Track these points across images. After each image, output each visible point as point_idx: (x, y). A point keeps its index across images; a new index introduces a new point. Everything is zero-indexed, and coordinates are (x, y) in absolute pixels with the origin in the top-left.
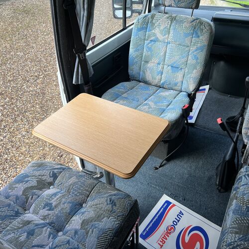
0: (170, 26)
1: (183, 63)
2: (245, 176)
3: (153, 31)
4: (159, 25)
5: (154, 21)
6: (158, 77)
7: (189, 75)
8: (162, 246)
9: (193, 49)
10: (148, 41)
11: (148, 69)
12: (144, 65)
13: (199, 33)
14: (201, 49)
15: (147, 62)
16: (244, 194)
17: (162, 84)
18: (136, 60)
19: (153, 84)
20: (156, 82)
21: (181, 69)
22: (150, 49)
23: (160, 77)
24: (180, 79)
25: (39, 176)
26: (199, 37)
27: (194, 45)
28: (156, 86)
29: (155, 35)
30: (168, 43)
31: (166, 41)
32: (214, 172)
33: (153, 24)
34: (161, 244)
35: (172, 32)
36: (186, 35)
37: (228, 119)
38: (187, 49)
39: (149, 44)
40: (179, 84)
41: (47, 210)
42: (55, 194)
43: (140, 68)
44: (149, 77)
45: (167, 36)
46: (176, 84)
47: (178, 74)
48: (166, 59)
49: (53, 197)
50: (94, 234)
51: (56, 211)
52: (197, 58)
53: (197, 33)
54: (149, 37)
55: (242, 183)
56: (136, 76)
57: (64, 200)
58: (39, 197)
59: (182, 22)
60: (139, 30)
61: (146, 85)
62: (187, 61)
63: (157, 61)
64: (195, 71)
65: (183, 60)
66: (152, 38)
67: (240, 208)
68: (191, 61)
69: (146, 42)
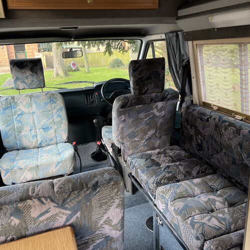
0: (31, 101)
1: (51, 123)
2: (132, 159)
3: (18, 108)
4: (21, 102)
5: (16, 101)
6: (34, 140)
7: (59, 129)
9: (55, 111)
10: (16, 116)
11: (23, 137)
12: (18, 135)
13: (55, 101)
14: (61, 109)
15: (20, 132)
17: (40, 144)
18: (10, 132)
19: (32, 147)
20: (34, 144)
21: (51, 127)
22: (19, 121)
23: (36, 140)
24: (53, 135)
26: (55, 102)
27: (55, 109)
28: (35, 148)
29: (20, 110)
30: (34, 113)
31: (32, 112)
33: (16, 103)
35: (34, 104)
36: (46, 104)
38: (50, 113)
39: (17, 117)
40: (54, 138)
43: (16, 138)
44: (26, 143)
45: (31, 108)
46: (51, 140)
47: (50, 132)
48: (36, 124)
52: (61, 116)
53: (53, 101)
54: (15, 112)
56: (13, 146)
59: (38, 97)
60: (5, 109)
61: (25, 150)
62: (54, 121)
63: (29, 128)
64: (62, 125)
65: (50, 121)
66: (18, 113)
67: (144, 170)
68: (56, 119)
69: (15, 117)
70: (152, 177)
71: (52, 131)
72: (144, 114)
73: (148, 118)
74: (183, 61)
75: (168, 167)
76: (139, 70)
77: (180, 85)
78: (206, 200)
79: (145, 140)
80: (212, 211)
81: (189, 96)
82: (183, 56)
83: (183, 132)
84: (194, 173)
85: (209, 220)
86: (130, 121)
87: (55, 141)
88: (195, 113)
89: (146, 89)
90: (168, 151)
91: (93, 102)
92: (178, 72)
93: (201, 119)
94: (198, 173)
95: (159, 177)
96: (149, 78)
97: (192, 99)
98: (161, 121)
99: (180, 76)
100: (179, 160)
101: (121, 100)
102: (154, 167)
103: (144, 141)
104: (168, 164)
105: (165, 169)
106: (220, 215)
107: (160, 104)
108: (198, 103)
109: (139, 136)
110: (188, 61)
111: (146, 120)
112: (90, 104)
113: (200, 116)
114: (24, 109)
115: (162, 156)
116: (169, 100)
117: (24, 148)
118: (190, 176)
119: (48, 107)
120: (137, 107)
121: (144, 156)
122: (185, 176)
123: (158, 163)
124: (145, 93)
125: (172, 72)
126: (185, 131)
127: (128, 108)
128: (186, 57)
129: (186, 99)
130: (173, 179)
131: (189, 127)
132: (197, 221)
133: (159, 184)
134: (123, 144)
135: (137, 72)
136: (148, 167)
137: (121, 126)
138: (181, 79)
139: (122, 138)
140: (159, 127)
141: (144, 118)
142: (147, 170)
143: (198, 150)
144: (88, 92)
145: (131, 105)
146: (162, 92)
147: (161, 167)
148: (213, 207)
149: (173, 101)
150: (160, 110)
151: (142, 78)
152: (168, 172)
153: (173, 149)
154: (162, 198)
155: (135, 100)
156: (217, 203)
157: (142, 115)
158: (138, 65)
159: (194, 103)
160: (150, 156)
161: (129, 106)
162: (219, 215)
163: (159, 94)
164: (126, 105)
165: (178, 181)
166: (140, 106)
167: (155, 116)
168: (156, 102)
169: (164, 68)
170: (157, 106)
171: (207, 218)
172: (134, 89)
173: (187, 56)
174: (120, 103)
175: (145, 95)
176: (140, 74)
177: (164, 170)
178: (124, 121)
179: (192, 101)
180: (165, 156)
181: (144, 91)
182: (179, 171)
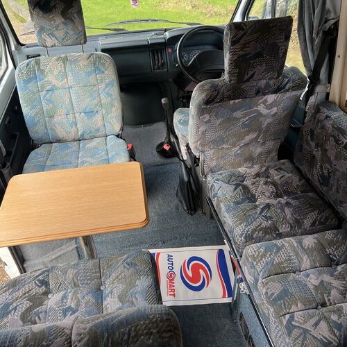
0: (65, 68)
1: (96, 105)
2: (214, 182)
3: (46, 79)
4: (51, 70)
5: (42, 68)
6: (73, 130)
7: (109, 116)
8: (174, 295)
9: (102, 86)
10: (44, 92)
11: (56, 125)
12: (49, 121)
14: (110, 84)
15: (52, 117)
16: (225, 195)
17: (82, 135)
18: (37, 118)
19: (70, 139)
20: (72, 136)
21: (97, 112)
22: (50, 101)
23: (76, 130)
24: (100, 123)
25: (25, 294)
26: (103, 72)
27: (102, 82)
28: (74, 140)
29: (49, 83)
30: (70, 88)
31: (67, 86)
32: (176, 201)
33: (42, 71)
34: (172, 293)
35: (70, 75)
36: (89, 74)
37: (157, 148)
38: (95, 89)
39: (46, 95)
40: (102, 129)
41: (71, 315)
42: (65, 297)
43: (46, 126)
44: (61, 133)
45: (65, 80)
46: (98, 130)
47: (95, 119)
48: (75, 106)
49: (65, 301)
50: (139, 299)
51: (83, 308)
52: (111, 95)
53: (100, 70)
54: (43, 87)
55: (217, 189)
56: (44, 138)
57: (79, 295)
58: (46, 312)
59: (76, 61)
60: (27, 82)
61: (61, 144)
62: (100, 102)
63: (64, 112)
64: (114, 109)
65: (96, 101)
66: (48, 88)
67: (229, 206)
68: (105, 100)
69: (42, 94)
70: (240, 224)
71: (98, 118)
72: (243, 112)
73: (247, 118)
74: (326, 22)
75: (268, 206)
76: (242, 41)
77: (312, 64)
78: (317, 283)
79: (238, 147)
80: (324, 305)
81: (325, 84)
82: (329, 11)
83: (301, 146)
84: (307, 223)
85: (316, 324)
86: (218, 122)
87: (103, 133)
88: (328, 124)
89: (250, 73)
90: (272, 172)
91: (163, 65)
92: (312, 41)
93: (337, 141)
94: (313, 224)
95: (252, 227)
96: (259, 55)
97: (328, 91)
98: (269, 120)
99: (315, 47)
100: (288, 193)
101: (206, 90)
102: (246, 205)
103: (236, 149)
104: (268, 201)
105: (263, 210)
106: (334, 317)
107: (271, 98)
108: (337, 102)
109: (231, 142)
110: (336, 25)
111: (245, 120)
112: (159, 68)
113: (336, 133)
114: (55, 82)
115: (262, 180)
116: (288, 90)
117: (59, 141)
118: (300, 228)
119: (92, 79)
120: (232, 102)
121: (233, 178)
122: (292, 227)
123: (253, 196)
124: (248, 80)
125: (302, 37)
126: (305, 146)
127: (217, 105)
128: (332, 16)
129: (319, 89)
130: (273, 232)
131: (313, 144)
132: (297, 324)
133: (250, 239)
134: (203, 152)
135: (238, 46)
136: (237, 203)
137: (202, 129)
138: (316, 53)
139: (203, 145)
140: (264, 129)
141: (241, 118)
142: (234, 209)
143: (321, 184)
144: (156, 49)
145: (222, 100)
146: (278, 78)
147: (257, 203)
148: (326, 299)
149: (295, 93)
150: (269, 107)
151: (247, 55)
152: (266, 217)
153: (281, 169)
154: (251, 267)
155: (230, 93)
156: (334, 292)
157: (238, 114)
158: (242, 32)
159: (331, 98)
160: (243, 178)
161: (218, 102)
162: (332, 317)
163: (271, 82)
164: (213, 100)
165: (280, 236)
166: (237, 101)
167: (260, 114)
168: (265, 94)
169: (288, 38)
170: (266, 100)
171: (313, 321)
172: (230, 73)
173: (335, 12)
174: (204, 95)
175: (248, 84)
176: (242, 49)
177: (261, 213)
178: (209, 121)
179: (328, 94)
180: (266, 183)
181: (246, 77)
182: (285, 218)
